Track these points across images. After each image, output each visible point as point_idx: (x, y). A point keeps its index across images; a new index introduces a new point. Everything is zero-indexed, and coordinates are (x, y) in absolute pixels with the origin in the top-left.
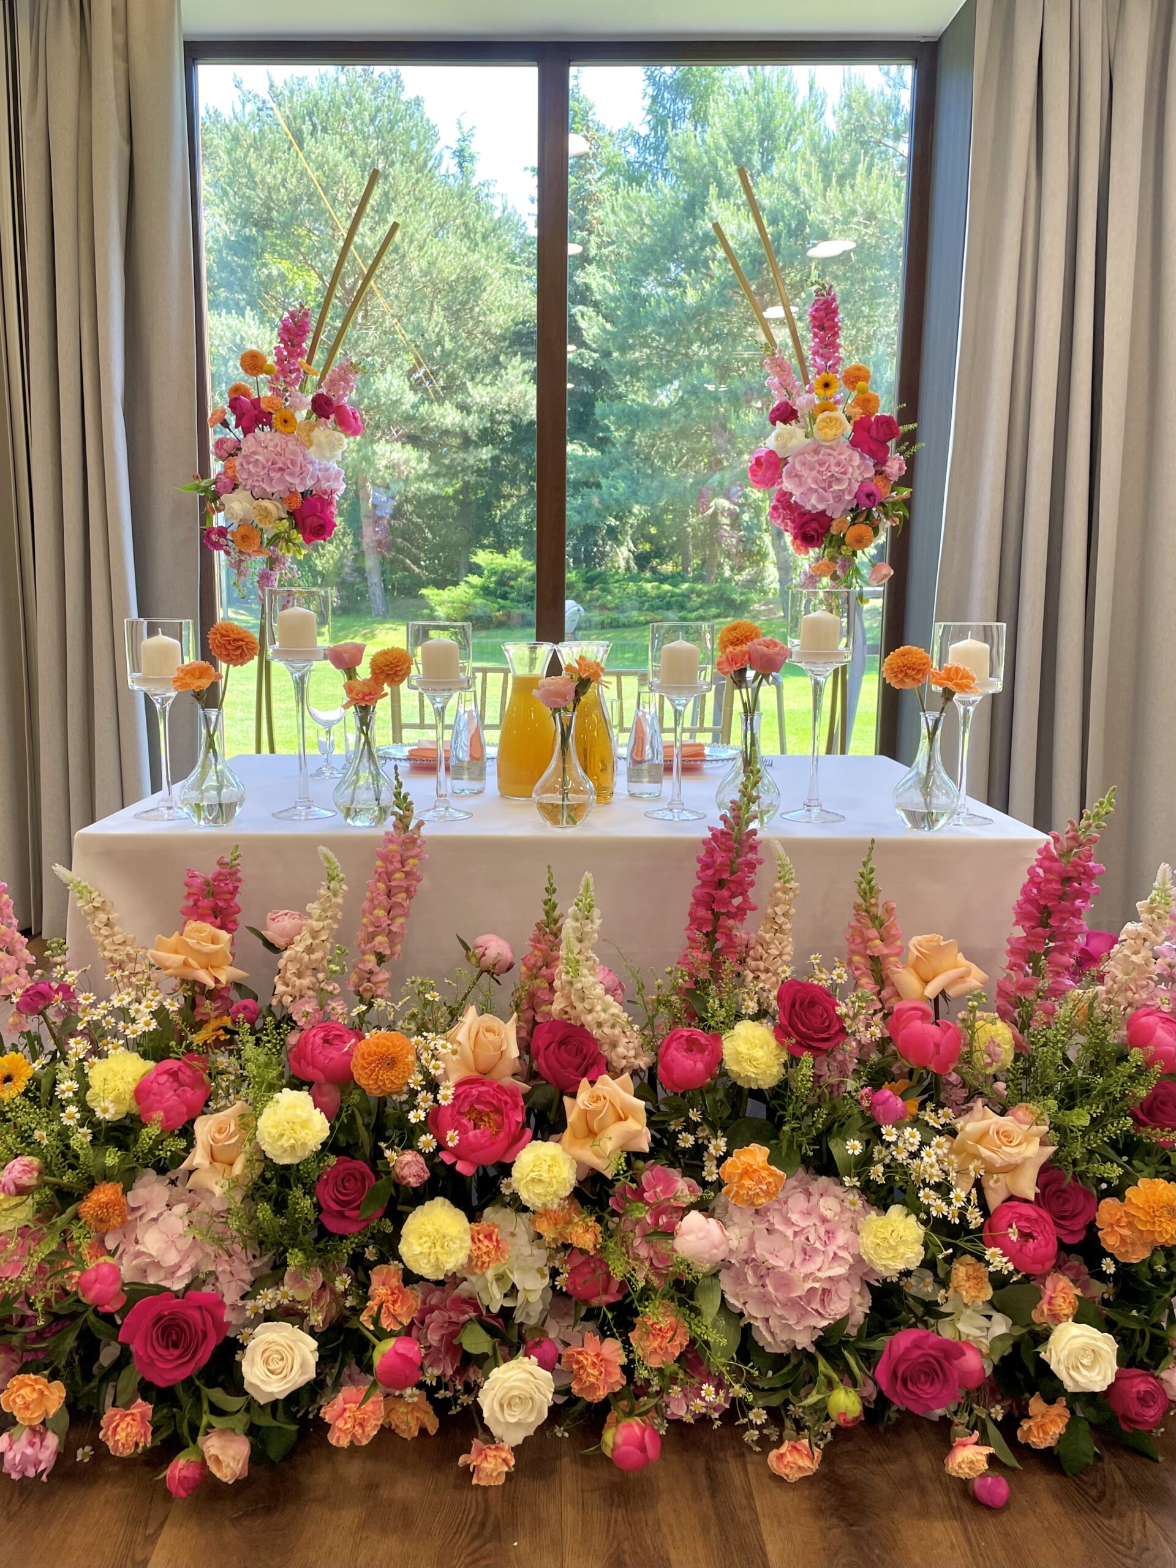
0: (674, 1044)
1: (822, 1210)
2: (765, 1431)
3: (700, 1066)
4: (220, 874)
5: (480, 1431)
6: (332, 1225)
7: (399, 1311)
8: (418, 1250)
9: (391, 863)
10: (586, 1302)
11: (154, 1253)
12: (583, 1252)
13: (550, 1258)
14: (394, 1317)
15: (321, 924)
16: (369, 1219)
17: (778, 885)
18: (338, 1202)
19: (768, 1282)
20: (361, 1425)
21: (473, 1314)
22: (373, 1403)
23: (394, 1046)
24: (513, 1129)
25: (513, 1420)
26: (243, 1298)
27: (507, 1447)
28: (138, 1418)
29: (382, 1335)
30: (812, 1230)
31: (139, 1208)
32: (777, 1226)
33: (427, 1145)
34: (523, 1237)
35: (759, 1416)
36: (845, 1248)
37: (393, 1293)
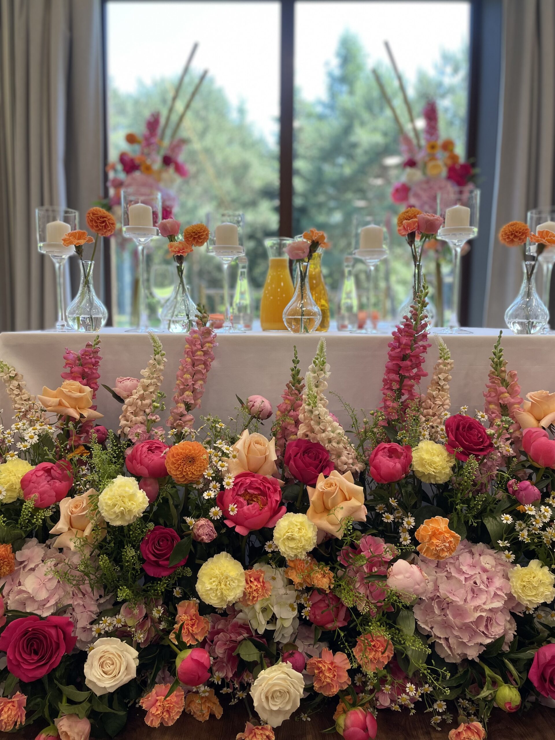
0: (380, 453)
1: (483, 564)
2: (444, 717)
3: (399, 466)
4: (86, 351)
5: (251, 716)
6: (151, 572)
7: (196, 631)
8: (209, 587)
9: (195, 345)
10: (322, 626)
11: (30, 591)
12: (321, 591)
13: (298, 597)
14: (193, 635)
15: (149, 381)
16: (175, 567)
17: (440, 361)
18: (155, 555)
19: (448, 612)
20: (168, 711)
21: (246, 635)
22: (176, 696)
23: (195, 450)
24: (274, 504)
25: (275, 708)
26: (91, 623)
27: (269, 727)
28: (16, 705)
29: (183, 646)
30: (478, 576)
31: (24, 562)
32: (453, 574)
33: (216, 514)
34: (280, 583)
35: (440, 706)
36: (500, 589)
37: (191, 619)
